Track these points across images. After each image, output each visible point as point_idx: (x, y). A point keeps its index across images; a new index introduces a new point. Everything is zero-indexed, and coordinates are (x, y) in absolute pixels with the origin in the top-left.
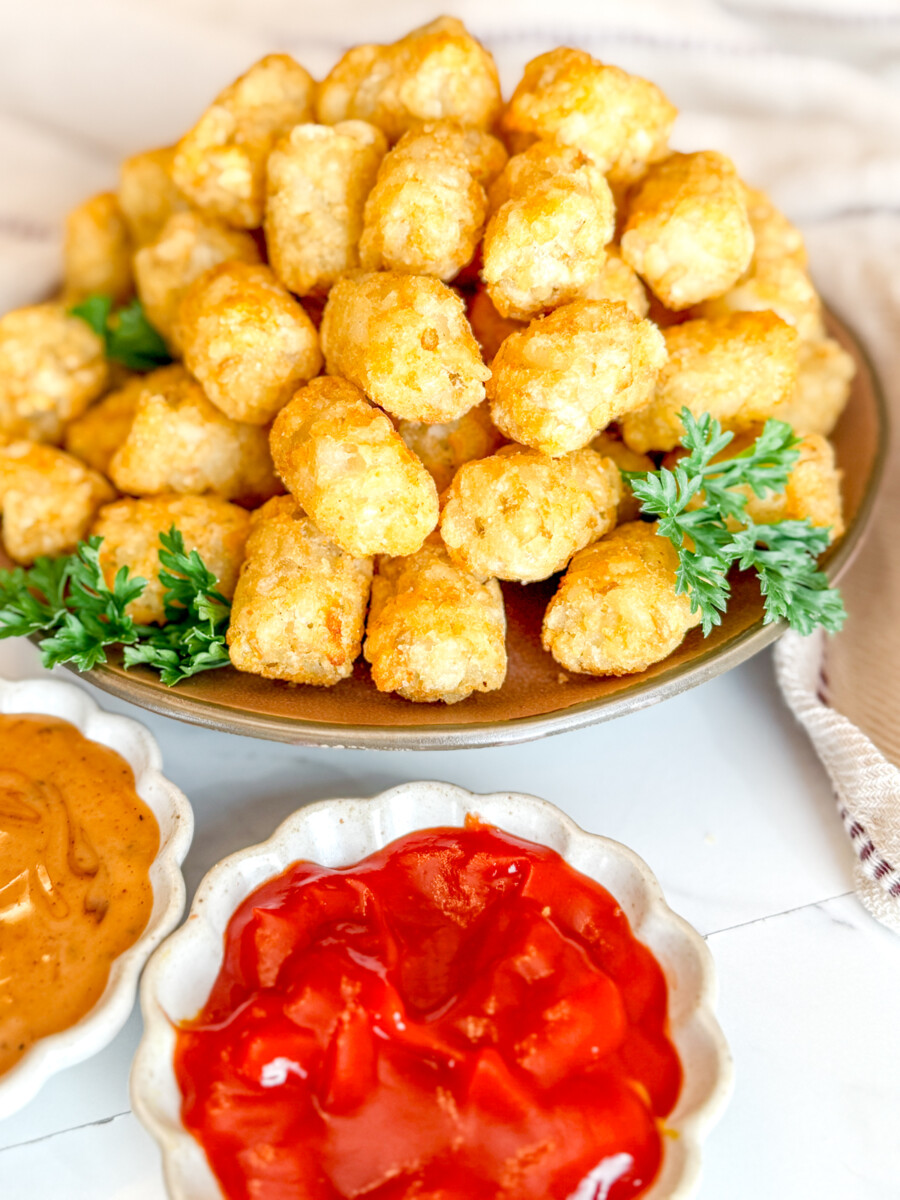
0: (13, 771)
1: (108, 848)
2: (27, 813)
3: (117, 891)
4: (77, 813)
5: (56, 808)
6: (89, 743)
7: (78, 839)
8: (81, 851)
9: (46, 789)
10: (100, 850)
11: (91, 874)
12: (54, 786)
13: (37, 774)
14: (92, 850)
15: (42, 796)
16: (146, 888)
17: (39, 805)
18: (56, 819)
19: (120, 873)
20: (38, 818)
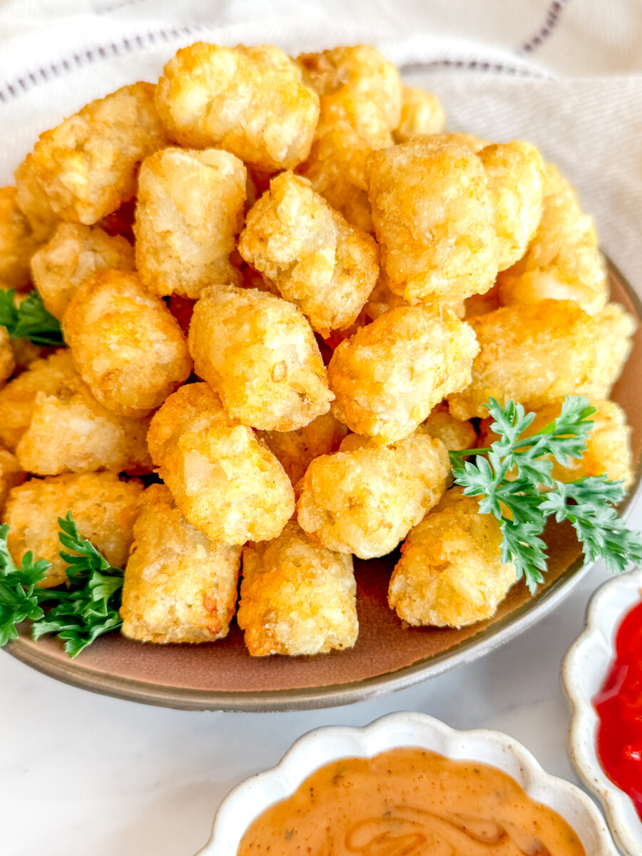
0: (359, 825)
1: (488, 810)
2: (409, 842)
3: (533, 829)
4: (439, 809)
5: (421, 819)
6: (374, 760)
7: (463, 823)
8: (477, 829)
9: (396, 814)
10: (486, 815)
11: (502, 836)
12: (398, 807)
13: (378, 810)
14: (481, 820)
15: (402, 821)
16: (541, 808)
17: (408, 829)
18: (431, 827)
19: (516, 817)
20: (421, 839)
